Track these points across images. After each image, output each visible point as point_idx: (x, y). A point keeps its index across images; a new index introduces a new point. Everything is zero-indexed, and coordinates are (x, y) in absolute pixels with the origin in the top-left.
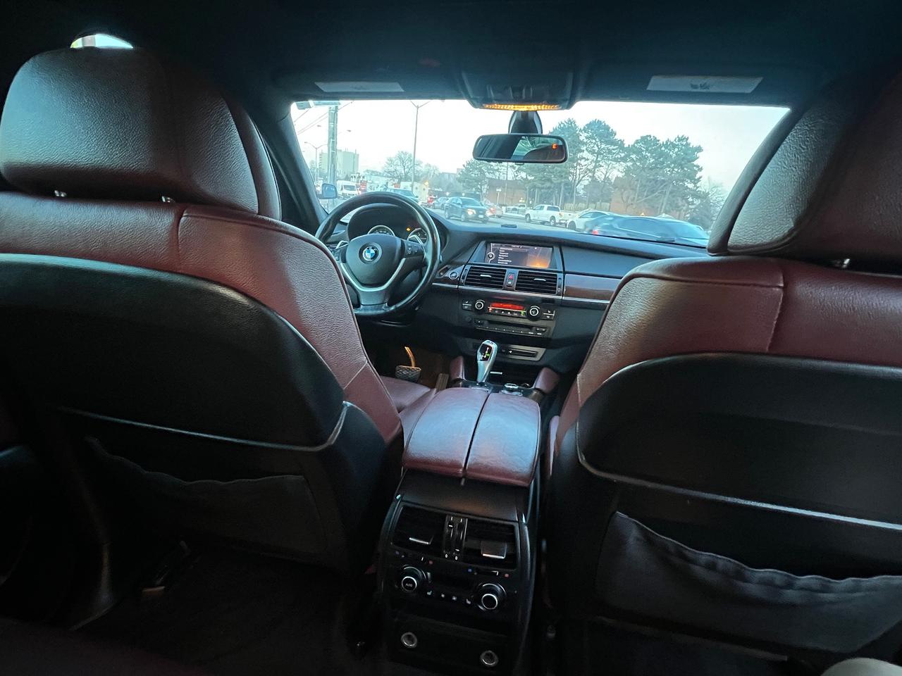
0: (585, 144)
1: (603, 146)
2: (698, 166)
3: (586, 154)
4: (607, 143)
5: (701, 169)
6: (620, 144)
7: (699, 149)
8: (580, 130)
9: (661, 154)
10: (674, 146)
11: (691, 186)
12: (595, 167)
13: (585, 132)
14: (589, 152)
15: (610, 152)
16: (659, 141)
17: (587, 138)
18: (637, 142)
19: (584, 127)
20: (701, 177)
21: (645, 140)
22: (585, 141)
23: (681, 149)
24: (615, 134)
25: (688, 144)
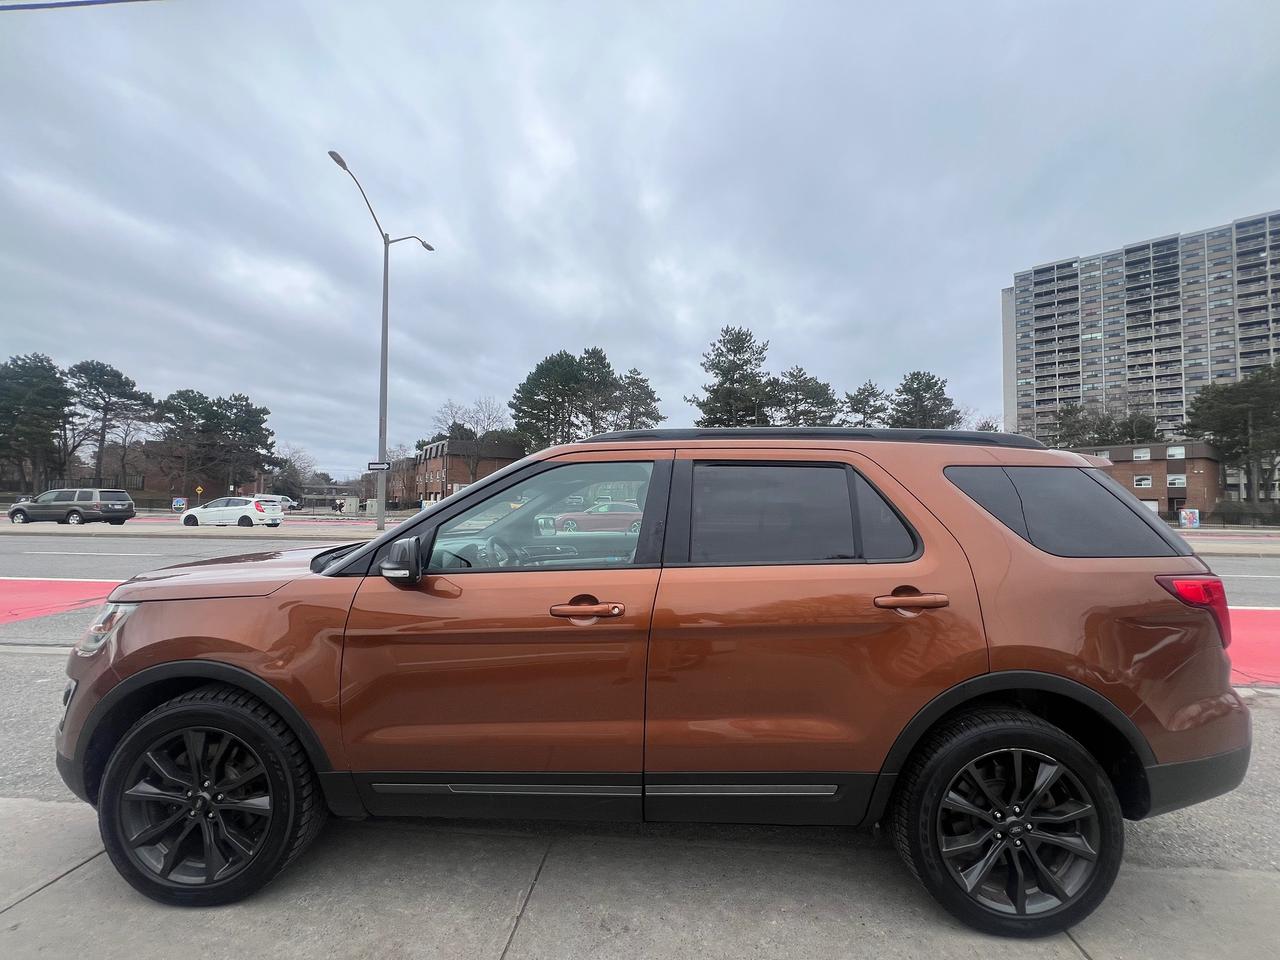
0: (78, 395)
1: (114, 399)
2: (268, 430)
3: (80, 409)
4: (120, 396)
5: (272, 434)
6: (146, 400)
7: (265, 411)
8: (62, 373)
9: (215, 415)
10: (231, 406)
11: (263, 452)
12: (104, 428)
13: (74, 376)
14: (88, 406)
15: (127, 407)
16: (207, 398)
17: (78, 385)
18: (172, 397)
19: (71, 369)
20: (273, 443)
21: (182, 395)
22: (76, 389)
23: (242, 410)
24: (134, 385)
25: (248, 405)
